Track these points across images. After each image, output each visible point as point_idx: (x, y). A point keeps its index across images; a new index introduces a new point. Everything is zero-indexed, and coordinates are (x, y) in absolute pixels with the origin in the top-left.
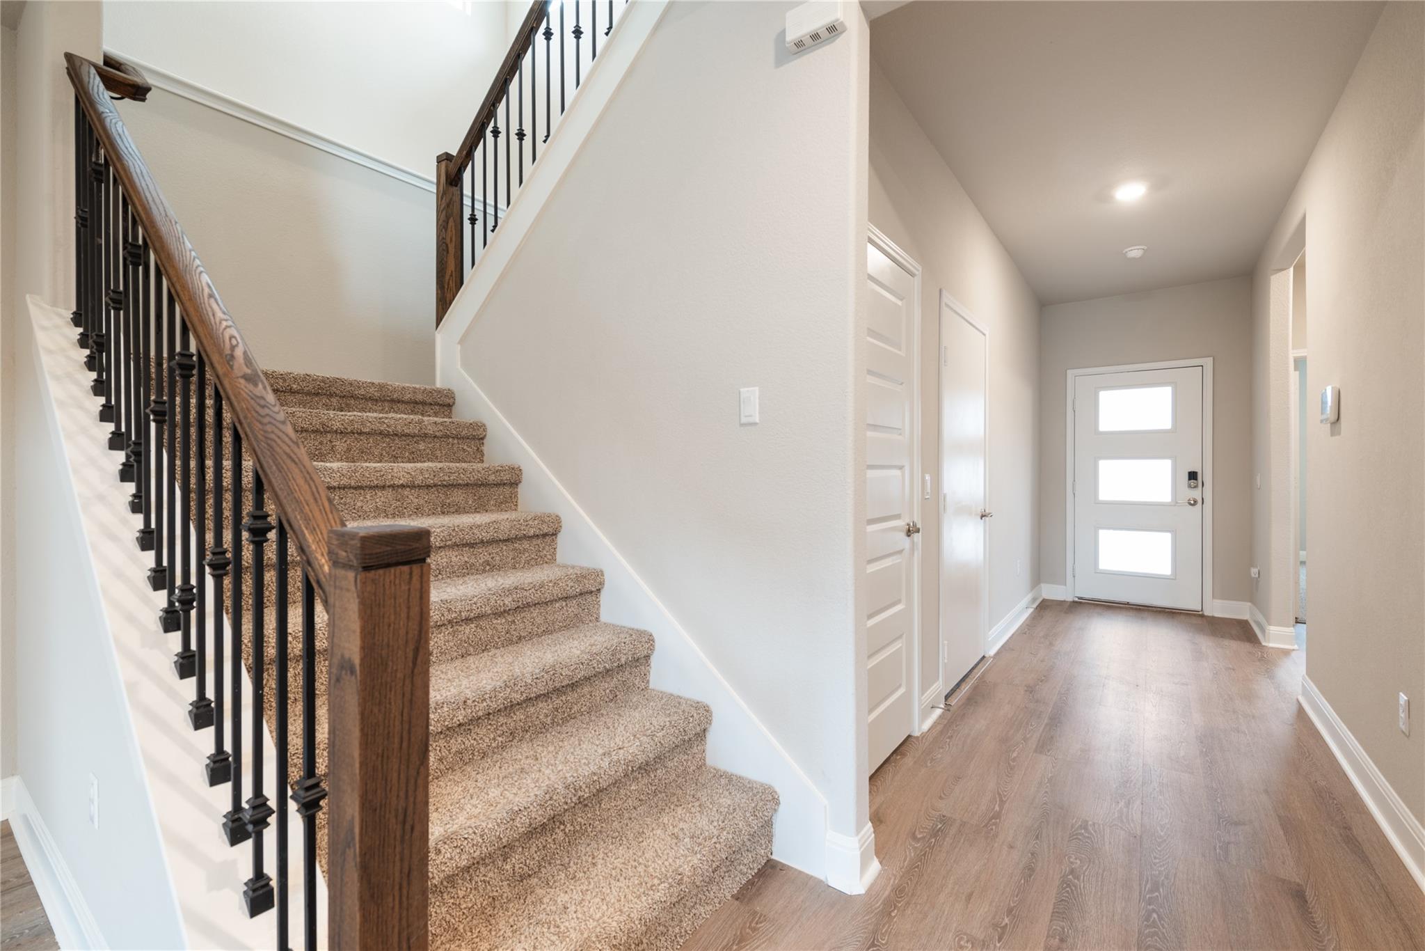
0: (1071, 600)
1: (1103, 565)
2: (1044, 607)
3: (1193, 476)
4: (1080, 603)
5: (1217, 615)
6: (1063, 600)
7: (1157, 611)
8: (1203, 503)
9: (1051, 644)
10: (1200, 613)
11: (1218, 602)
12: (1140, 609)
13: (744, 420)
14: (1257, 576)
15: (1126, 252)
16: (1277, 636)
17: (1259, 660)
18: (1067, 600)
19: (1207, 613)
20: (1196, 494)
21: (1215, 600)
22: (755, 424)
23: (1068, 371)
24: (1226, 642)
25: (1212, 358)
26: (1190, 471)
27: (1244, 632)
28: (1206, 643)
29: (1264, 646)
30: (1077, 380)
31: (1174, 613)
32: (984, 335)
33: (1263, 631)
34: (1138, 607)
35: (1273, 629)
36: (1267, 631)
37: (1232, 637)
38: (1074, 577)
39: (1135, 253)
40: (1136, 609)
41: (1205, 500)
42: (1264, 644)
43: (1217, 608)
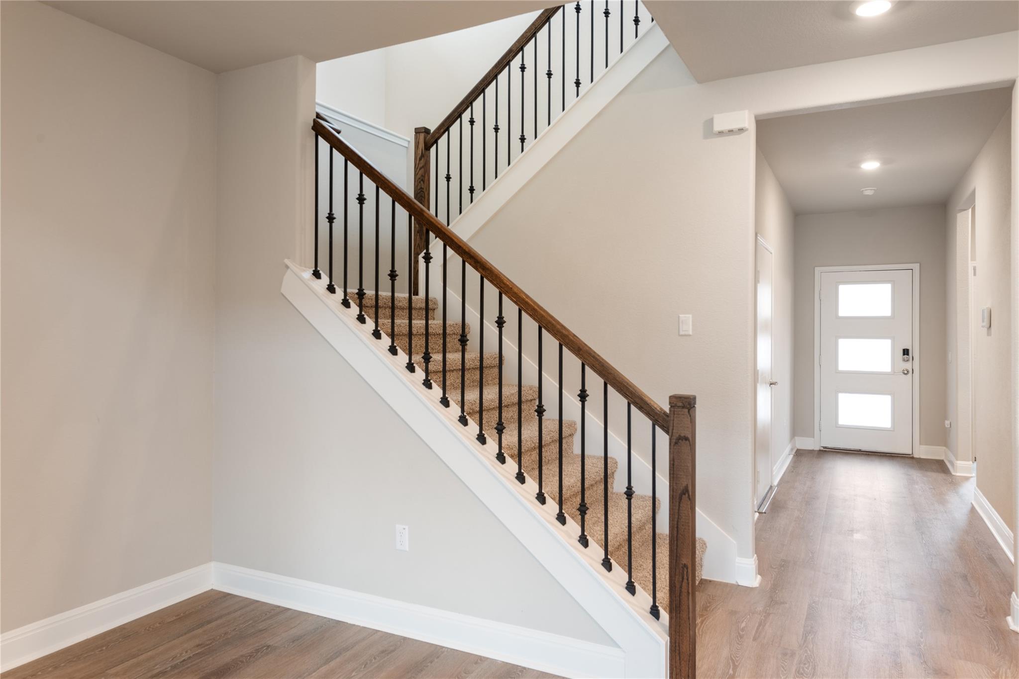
0: (818, 449)
1: (842, 421)
2: (800, 454)
3: (906, 352)
4: (825, 451)
5: (922, 457)
6: (812, 449)
7: (881, 456)
8: (913, 373)
9: (813, 478)
10: (911, 456)
11: (924, 447)
12: (869, 454)
13: (682, 333)
14: (949, 426)
15: (863, 191)
16: (963, 467)
17: (950, 483)
18: (815, 449)
19: (916, 456)
20: (908, 366)
21: (922, 446)
22: (690, 335)
23: (816, 268)
24: (929, 474)
25: (919, 264)
26: (904, 348)
27: (941, 466)
28: (916, 475)
29: (953, 475)
30: (822, 275)
31: (892, 456)
32: (771, 253)
33: (953, 464)
34: (867, 453)
35: (959, 463)
36: (955, 464)
37: (933, 471)
38: (820, 431)
39: (869, 192)
40: (866, 454)
41: (914, 370)
42: (953, 474)
43: (922, 452)
